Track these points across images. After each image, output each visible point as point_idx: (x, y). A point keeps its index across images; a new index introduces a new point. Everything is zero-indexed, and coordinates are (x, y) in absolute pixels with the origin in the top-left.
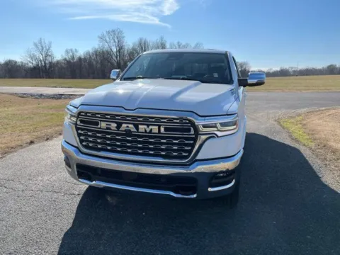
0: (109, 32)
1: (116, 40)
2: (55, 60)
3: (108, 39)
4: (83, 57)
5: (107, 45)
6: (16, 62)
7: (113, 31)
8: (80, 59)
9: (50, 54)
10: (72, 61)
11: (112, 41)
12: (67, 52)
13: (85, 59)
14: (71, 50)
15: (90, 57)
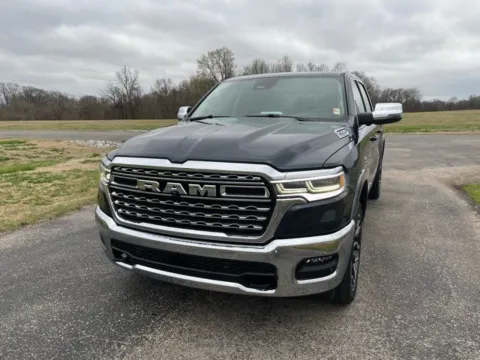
0: (212, 54)
1: (222, 64)
2: (143, 94)
3: (210, 63)
4: (178, 90)
5: (209, 71)
6: (95, 99)
7: (218, 52)
8: (174, 91)
9: (136, 86)
10: (164, 94)
11: (216, 66)
12: (158, 82)
13: (181, 91)
14: (164, 81)
15: (188, 89)
